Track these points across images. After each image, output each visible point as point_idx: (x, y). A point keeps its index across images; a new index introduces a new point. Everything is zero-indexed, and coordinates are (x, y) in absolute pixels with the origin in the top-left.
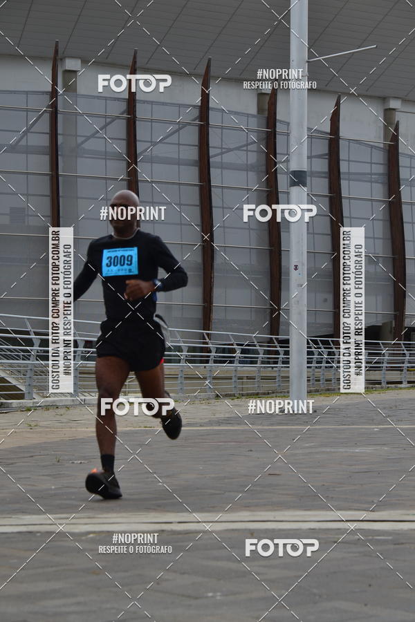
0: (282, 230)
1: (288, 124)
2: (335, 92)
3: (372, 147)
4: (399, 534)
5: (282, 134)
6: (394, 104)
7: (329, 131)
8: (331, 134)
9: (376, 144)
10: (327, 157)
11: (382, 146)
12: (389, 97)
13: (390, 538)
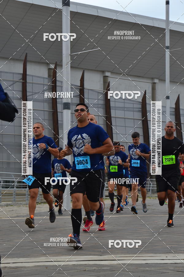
0: (59, 128)
1: (62, 82)
2: (82, 69)
3: (98, 92)
4: (112, 266)
5: (59, 86)
6: (107, 74)
7: (79, 85)
8: (80, 87)
9: (100, 91)
10: (79, 97)
11: (102, 92)
12: (105, 71)
13: (109, 268)
